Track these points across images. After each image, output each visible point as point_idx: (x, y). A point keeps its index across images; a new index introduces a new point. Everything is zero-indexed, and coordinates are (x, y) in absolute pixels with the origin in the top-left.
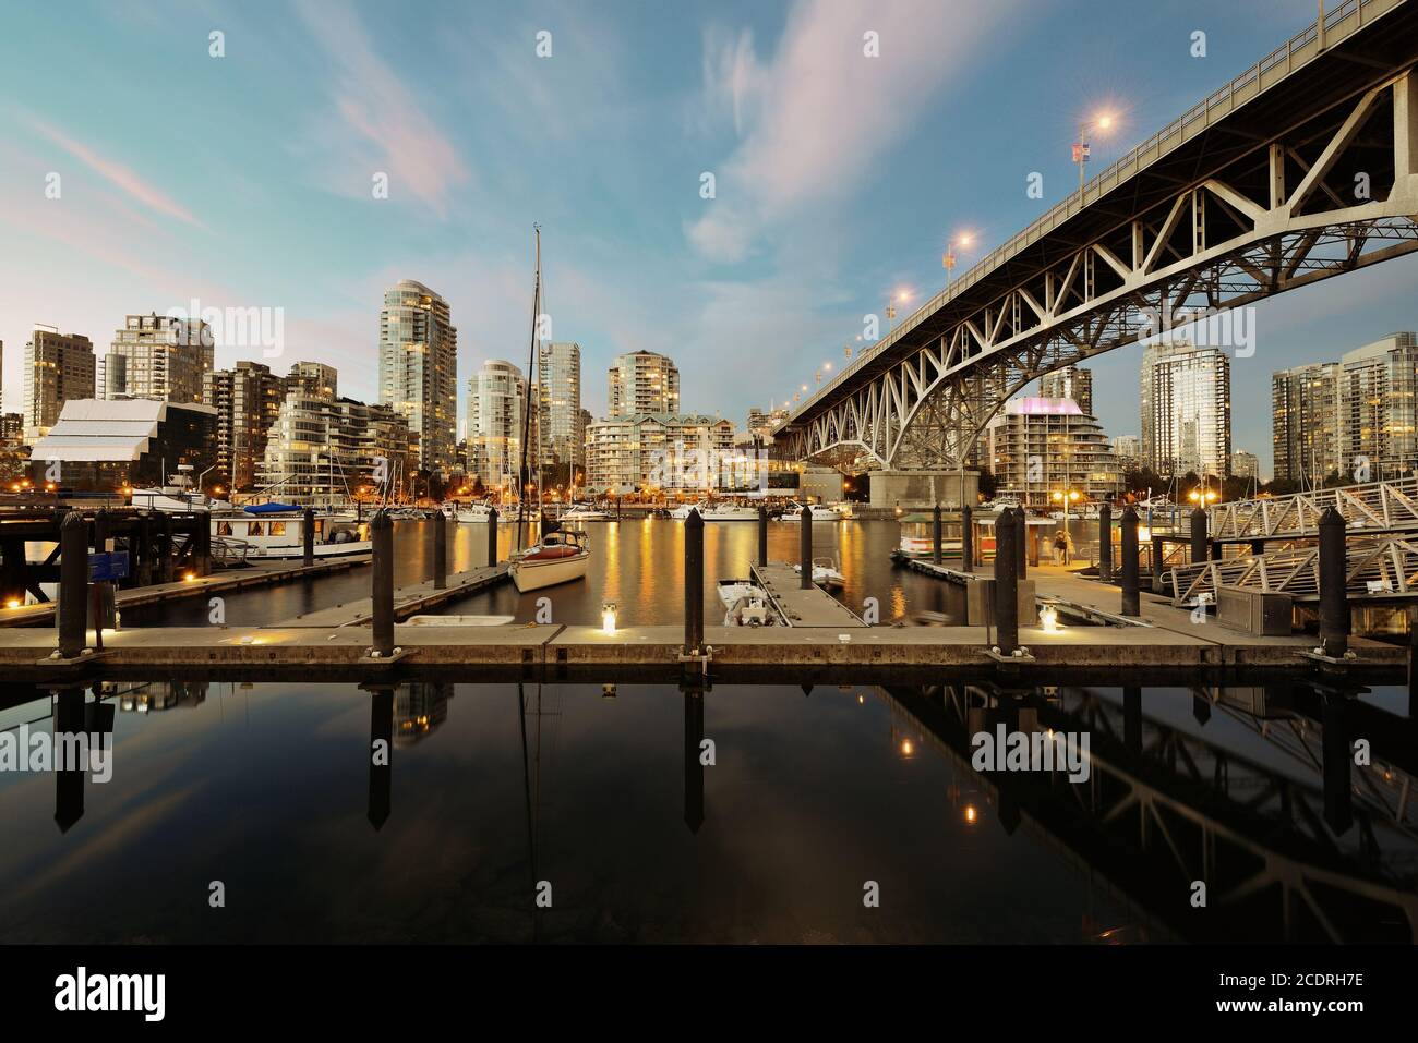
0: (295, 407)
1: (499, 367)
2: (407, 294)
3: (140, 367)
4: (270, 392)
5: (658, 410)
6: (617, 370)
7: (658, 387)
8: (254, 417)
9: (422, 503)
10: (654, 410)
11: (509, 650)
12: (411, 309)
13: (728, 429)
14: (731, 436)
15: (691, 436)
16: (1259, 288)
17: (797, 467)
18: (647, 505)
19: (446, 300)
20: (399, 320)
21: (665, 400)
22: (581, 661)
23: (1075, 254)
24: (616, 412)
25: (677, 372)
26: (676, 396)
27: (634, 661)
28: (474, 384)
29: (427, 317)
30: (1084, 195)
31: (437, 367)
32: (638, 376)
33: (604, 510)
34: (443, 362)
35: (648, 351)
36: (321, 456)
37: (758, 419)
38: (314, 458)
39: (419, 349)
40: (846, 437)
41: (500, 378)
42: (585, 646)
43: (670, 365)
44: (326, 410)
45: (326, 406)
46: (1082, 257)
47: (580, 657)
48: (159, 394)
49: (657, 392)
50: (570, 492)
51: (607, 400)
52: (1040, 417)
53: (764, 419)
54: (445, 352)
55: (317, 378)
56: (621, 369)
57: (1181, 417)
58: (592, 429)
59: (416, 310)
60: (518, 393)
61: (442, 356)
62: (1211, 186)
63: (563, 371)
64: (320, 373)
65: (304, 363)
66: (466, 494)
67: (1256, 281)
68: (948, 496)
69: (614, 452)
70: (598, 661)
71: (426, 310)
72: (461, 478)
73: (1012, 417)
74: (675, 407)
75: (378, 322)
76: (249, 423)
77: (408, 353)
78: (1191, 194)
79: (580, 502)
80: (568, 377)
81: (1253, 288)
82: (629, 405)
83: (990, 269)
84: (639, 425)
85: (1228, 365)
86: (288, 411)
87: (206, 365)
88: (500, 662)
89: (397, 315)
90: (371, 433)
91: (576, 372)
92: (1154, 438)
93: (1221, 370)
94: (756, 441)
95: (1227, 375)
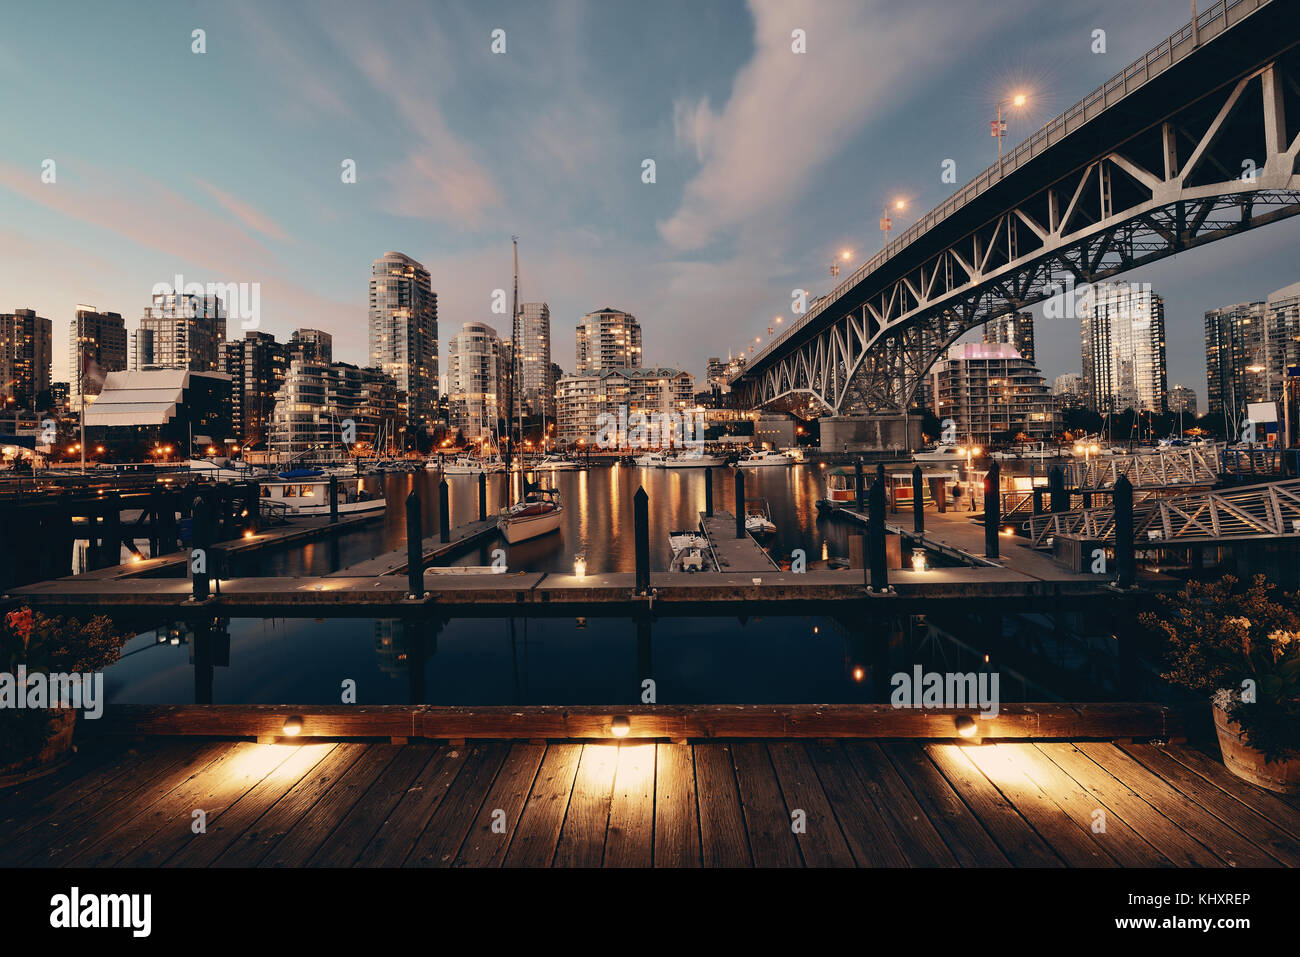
0: (299, 372)
1: (475, 329)
2: (393, 265)
3: (165, 339)
4: (275, 358)
5: (622, 363)
6: (583, 327)
7: (621, 342)
8: (262, 381)
9: (411, 455)
10: (618, 363)
11: (506, 593)
12: (397, 278)
13: (688, 380)
14: (690, 387)
15: (653, 388)
16: (1166, 246)
17: (752, 415)
18: (614, 454)
19: (427, 268)
20: (386, 288)
21: (628, 354)
22: (560, 601)
23: (998, 219)
24: (584, 367)
25: (638, 327)
26: (639, 350)
27: (599, 600)
28: (454, 345)
29: (410, 285)
30: (1003, 167)
31: (421, 330)
32: (603, 333)
33: (574, 460)
34: (426, 326)
35: (612, 308)
36: (322, 416)
37: (717, 368)
38: (316, 418)
39: (404, 314)
40: (797, 386)
41: (477, 339)
42: (563, 589)
43: (633, 321)
44: (325, 374)
45: (325, 371)
46: (1005, 221)
47: (559, 597)
48: (181, 362)
49: (621, 347)
50: (543, 443)
51: (575, 355)
52: (981, 362)
53: (723, 367)
54: (427, 316)
55: (314, 344)
56: (587, 326)
57: (1118, 356)
58: (562, 384)
59: (403, 279)
60: (494, 352)
61: (424, 320)
62: (1114, 159)
63: (534, 329)
64: (317, 339)
65: (303, 330)
66: (449, 446)
67: (1163, 240)
68: (894, 439)
69: (583, 404)
70: (572, 600)
71: (409, 278)
72: (445, 431)
73: (955, 363)
74: (638, 360)
75: (367, 292)
76: (258, 387)
77: (394, 318)
78: (1098, 165)
79: (554, 452)
80: (539, 334)
81: (1160, 247)
82: (595, 360)
83: (922, 232)
84: (606, 378)
85: (1162, 305)
86: (293, 376)
87: (219, 336)
88: (500, 602)
89: (384, 284)
90: (364, 393)
91: (545, 329)
92: (1094, 376)
93: (1155, 310)
94: (714, 390)
95: (1161, 316)
